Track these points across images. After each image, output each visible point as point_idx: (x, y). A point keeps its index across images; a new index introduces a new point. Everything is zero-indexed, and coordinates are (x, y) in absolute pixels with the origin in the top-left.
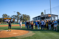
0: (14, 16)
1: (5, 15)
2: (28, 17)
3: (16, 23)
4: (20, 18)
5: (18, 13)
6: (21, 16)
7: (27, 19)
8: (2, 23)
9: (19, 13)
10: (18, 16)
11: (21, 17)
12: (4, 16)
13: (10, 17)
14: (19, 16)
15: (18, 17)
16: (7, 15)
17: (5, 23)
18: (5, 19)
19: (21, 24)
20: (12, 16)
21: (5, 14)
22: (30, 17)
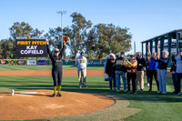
0: (59, 29)
1: (20, 29)
2: (123, 37)
3: (69, 64)
4: (86, 43)
5: (77, 17)
6: (88, 31)
8: (9, 60)
9: (80, 16)
10: (76, 30)
11: (91, 37)
12: (18, 31)
13: (41, 36)
14: (81, 31)
15: (78, 36)
16: (28, 28)
17: (20, 61)
18: (23, 43)
19: (84, 65)
20: (52, 32)
21: (23, 24)
22: (129, 37)
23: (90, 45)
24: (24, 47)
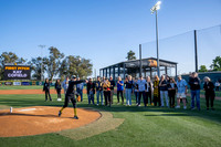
0: (39, 59)
1: (8, 57)
2: (87, 66)
4: (60, 69)
5: (53, 50)
6: (62, 60)
7: (83, 71)
9: (56, 50)
10: (52, 59)
11: (64, 65)
12: (6, 59)
13: (25, 63)
14: (57, 61)
15: (54, 64)
16: (15, 57)
17: (8, 82)
18: (10, 68)
20: (33, 60)
21: (11, 54)
22: (91, 65)
23: (62, 71)
24: (11, 72)
